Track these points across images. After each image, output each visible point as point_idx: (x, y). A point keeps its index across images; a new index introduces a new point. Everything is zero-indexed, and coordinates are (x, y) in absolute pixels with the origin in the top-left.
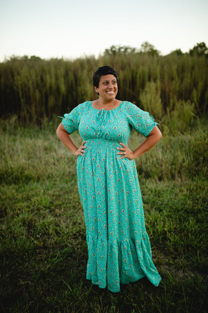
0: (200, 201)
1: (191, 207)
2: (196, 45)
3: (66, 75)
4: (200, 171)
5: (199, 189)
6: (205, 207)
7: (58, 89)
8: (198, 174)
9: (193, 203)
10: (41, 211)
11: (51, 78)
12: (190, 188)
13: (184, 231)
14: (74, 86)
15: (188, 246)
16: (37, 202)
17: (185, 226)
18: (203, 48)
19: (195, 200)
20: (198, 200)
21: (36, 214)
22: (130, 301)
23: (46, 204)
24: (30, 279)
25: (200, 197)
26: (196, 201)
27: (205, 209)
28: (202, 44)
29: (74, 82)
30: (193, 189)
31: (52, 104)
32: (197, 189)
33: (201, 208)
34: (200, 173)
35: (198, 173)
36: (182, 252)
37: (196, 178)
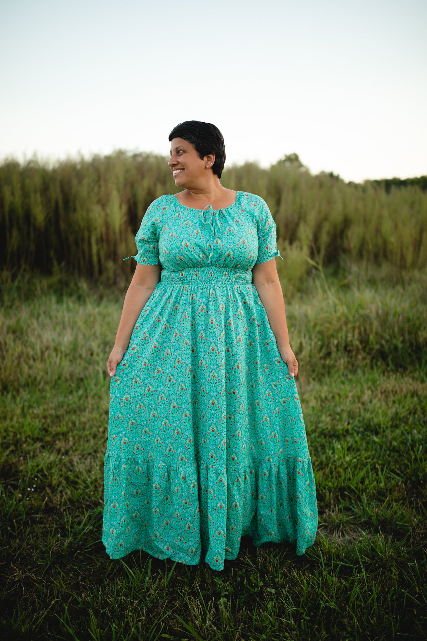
0: (345, 415)
1: (329, 427)
2: (283, 158)
3: (45, 189)
4: (334, 366)
5: (337, 397)
6: (356, 426)
7: (28, 216)
8: (329, 373)
9: (332, 420)
10: (24, 445)
11: (13, 193)
12: (320, 397)
13: (327, 465)
14: (62, 212)
15: (342, 490)
16: (10, 429)
17: (328, 458)
18: (296, 164)
19: (334, 415)
20: (338, 414)
21: (12, 451)
22: (256, 586)
23: (33, 433)
24: (29, 570)
25: (342, 410)
26: (338, 417)
27: (356, 428)
28: (293, 157)
29: (61, 204)
30: (326, 398)
31: (16, 246)
32: (333, 397)
33: (350, 427)
34: (333, 372)
35: (328, 370)
36: (332, 502)
37: (327, 380)
